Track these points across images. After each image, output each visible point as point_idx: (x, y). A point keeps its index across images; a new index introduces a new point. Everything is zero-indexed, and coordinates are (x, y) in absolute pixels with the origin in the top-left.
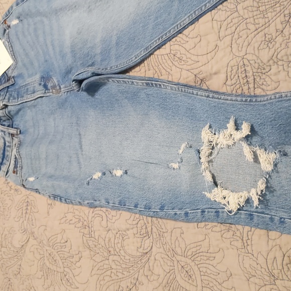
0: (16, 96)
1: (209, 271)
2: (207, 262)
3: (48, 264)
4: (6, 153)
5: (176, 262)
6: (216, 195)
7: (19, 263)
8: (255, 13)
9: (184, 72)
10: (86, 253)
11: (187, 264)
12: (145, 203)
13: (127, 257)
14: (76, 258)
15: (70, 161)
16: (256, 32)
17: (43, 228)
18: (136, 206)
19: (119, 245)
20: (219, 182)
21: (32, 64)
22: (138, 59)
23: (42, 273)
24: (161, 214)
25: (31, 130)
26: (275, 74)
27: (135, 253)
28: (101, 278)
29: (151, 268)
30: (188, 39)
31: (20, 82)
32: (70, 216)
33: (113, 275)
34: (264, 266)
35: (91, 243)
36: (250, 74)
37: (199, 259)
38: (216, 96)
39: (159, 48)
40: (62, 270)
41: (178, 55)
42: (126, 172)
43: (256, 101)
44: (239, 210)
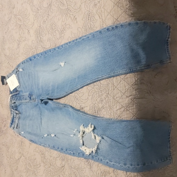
0: (19, 99)
1: (82, 175)
2: (81, 171)
3: (28, 167)
4: (14, 120)
5: (72, 171)
6: (83, 148)
7: (17, 165)
8: (99, 91)
9: (77, 104)
10: (42, 164)
11: (75, 172)
12: (61, 147)
13: (57, 167)
14: (39, 166)
15: (37, 128)
16: (99, 97)
17: (27, 153)
18: (58, 148)
19: (54, 162)
20: (85, 144)
21: (26, 88)
22: (63, 96)
23: (25, 170)
24: (66, 152)
25: (24, 113)
26: (103, 112)
27: (59, 166)
28: (47, 174)
29: (65, 172)
30: (80, 93)
31: (21, 94)
32: (37, 149)
33: (51, 174)
34: (96, 175)
35: (44, 161)
36: (96, 110)
37: (79, 170)
38: (85, 115)
39: (71, 93)
40: (33, 170)
41: (77, 97)
42: (55, 136)
43: (96, 119)
44: (89, 154)
